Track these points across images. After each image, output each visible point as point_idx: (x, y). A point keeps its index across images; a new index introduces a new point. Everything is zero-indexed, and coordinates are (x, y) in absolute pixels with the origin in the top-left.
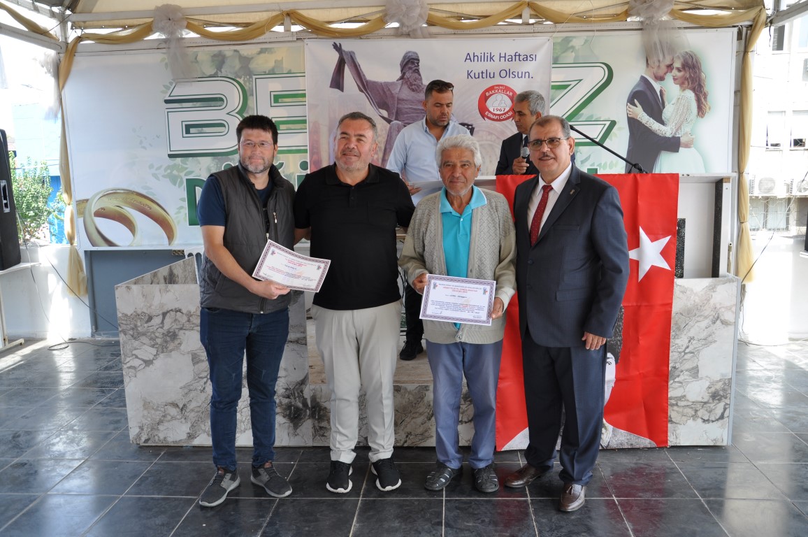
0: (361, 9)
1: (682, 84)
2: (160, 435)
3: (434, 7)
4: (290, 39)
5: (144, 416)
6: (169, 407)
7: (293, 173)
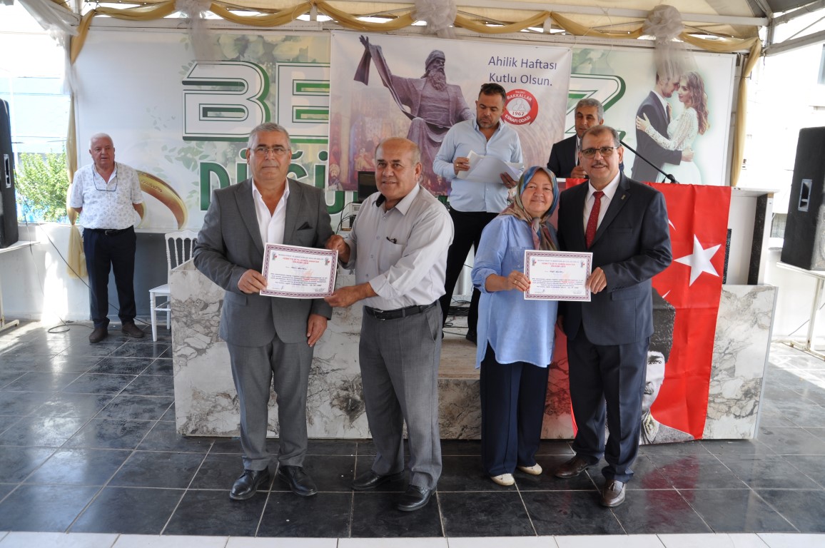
0: (388, 5)
1: (686, 102)
2: (209, 425)
3: (460, 9)
4: (316, 28)
5: (192, 406)
6: (220, 398)
7: (311, 163)
